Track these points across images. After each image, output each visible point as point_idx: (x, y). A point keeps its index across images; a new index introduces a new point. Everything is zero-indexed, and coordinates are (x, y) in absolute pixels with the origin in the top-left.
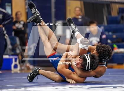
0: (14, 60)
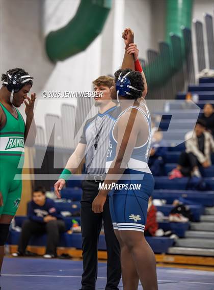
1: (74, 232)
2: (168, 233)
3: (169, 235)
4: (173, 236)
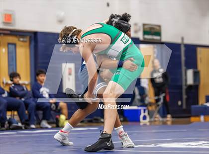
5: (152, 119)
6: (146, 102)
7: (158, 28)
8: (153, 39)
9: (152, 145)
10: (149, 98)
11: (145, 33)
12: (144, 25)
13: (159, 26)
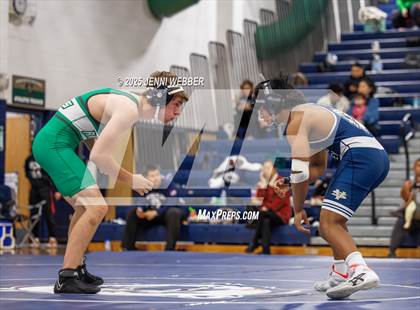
0: (4, 229)
1: (192, 222)
2: (310, 219)
3: (311, 222)
4: (316, 224)
5: (21, 245)
6: (12, 214)
7: (40, 85)
8: (30, 104)
9: (12, 289)
10: (18, 207)
11: (16, 92)
12: (15, 78)
13: (43, 82)
